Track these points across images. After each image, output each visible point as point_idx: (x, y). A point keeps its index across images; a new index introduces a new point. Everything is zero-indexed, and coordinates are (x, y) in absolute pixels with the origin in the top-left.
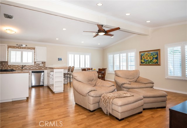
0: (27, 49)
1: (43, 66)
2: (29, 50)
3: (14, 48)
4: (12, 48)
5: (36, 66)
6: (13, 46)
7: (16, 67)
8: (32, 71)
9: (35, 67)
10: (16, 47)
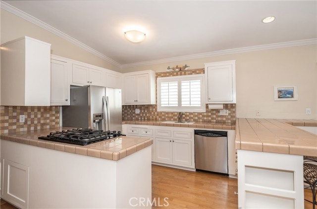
0: (189, 74)
1: (229, 114)
2: (194, 75)
3: (165, 76)
4: (162, 77)
5: (210, 114)
6: (164, 73)
7: (170, 115)
8: (195, 131)
9: (209, 116)
10: (168, 72)
